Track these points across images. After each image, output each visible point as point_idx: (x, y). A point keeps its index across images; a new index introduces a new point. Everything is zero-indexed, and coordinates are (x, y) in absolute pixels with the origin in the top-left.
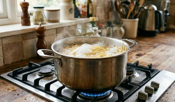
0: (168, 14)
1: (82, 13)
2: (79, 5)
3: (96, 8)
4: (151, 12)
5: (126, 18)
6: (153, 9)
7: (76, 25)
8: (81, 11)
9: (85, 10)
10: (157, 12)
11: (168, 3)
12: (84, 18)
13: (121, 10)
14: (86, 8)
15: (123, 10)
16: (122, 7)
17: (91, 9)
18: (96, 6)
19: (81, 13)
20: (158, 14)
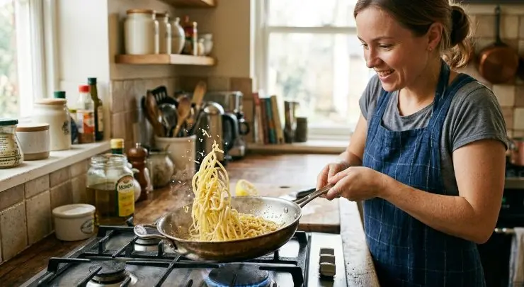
0: (242, 120)
1: (85, 130)
2: (74, 111)
3: (111, 117)
4: (214, 118)
5: (171, 136)
6: (218, 112)
7: (89, 159)
8: (83, 125)
9: (91, 123)
10: (226, 118)
11: (240, 97)
12: (91, 141)
13: (160, 119)
14: (93, 119)
15: (163, 120)
16: (159, 111)
17: (102, 120)
18: (111, 113)
19: (81, 131)
20: (228, 122)
